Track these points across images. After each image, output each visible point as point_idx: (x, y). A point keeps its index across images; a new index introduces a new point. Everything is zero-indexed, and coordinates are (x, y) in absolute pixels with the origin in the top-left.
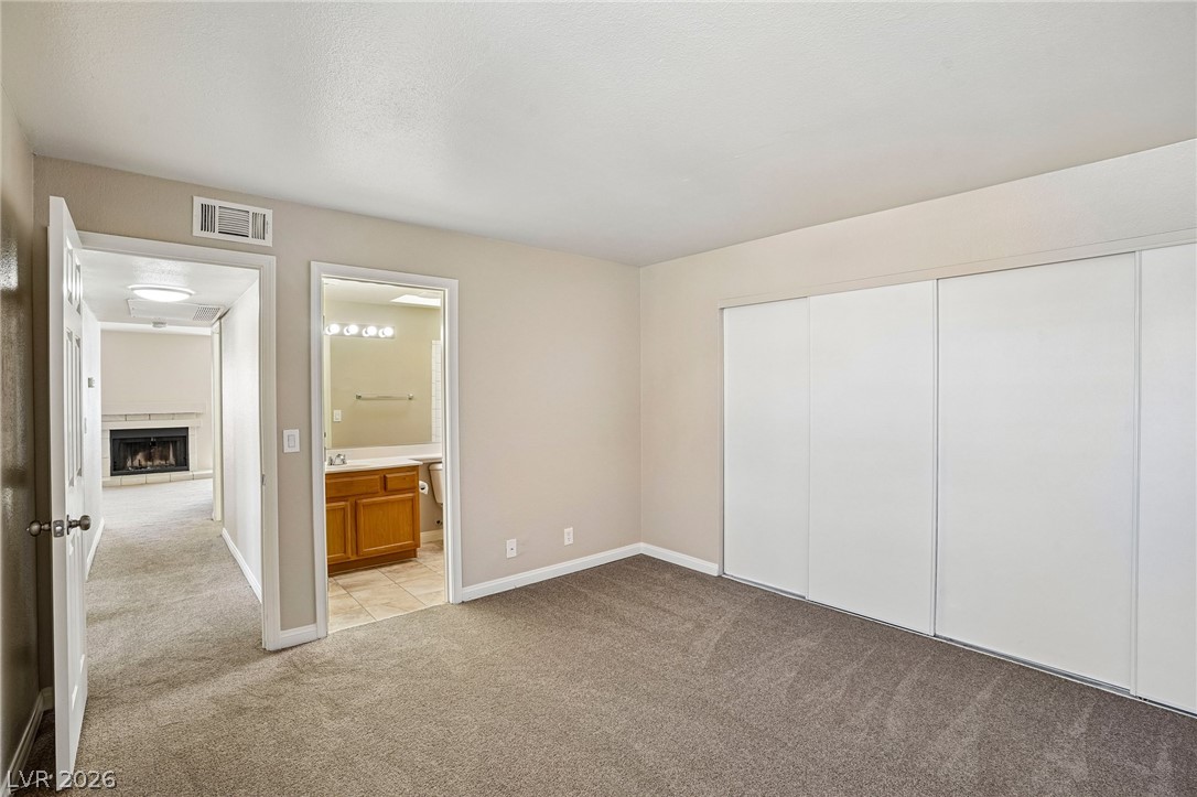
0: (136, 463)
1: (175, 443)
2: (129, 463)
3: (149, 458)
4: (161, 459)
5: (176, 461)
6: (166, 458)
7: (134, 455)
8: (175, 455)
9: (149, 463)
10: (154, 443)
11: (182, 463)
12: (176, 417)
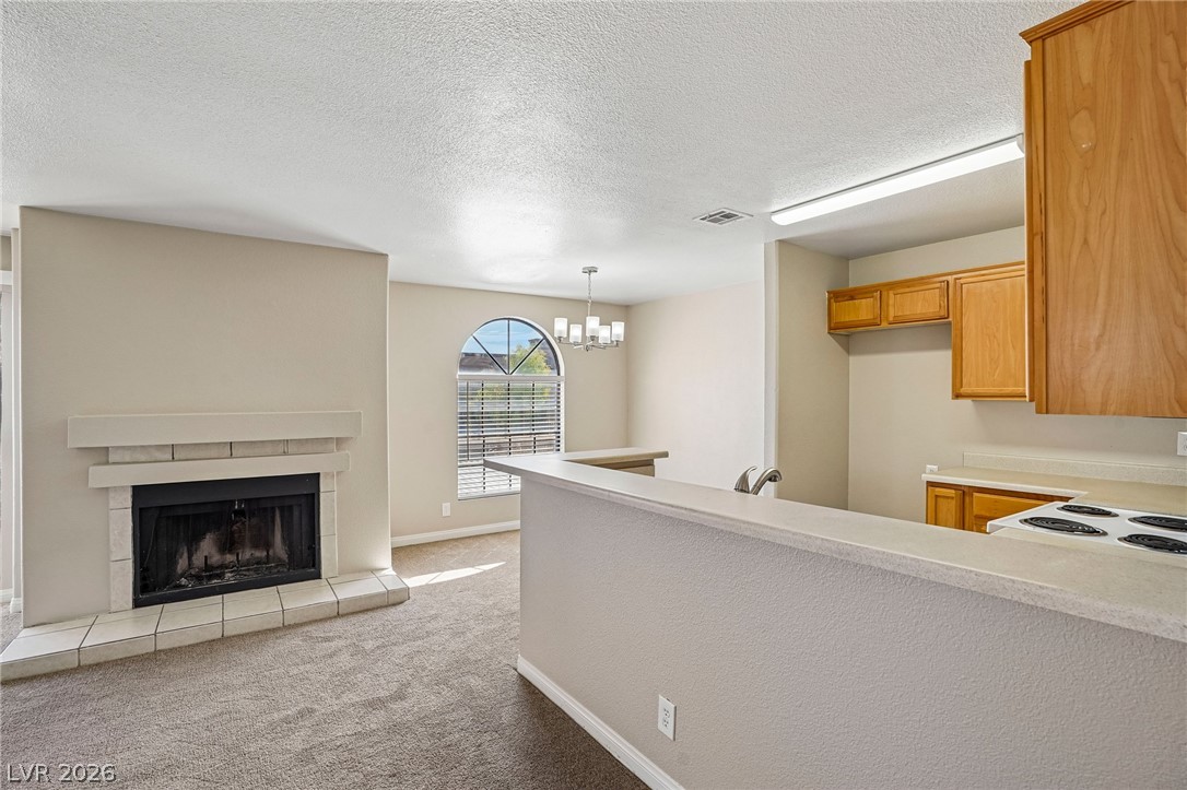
0: (198, 560)
1: (286, 511)
2: (182, 564)
3: (228, 545)
4: (256, 546)
5: (291, 554)
6: (268, 545)
7: (193, 541)
8: (287, 539)
9: (230, 558)
10: (240, 513)
11: (304, 563)
12: (292, 448)
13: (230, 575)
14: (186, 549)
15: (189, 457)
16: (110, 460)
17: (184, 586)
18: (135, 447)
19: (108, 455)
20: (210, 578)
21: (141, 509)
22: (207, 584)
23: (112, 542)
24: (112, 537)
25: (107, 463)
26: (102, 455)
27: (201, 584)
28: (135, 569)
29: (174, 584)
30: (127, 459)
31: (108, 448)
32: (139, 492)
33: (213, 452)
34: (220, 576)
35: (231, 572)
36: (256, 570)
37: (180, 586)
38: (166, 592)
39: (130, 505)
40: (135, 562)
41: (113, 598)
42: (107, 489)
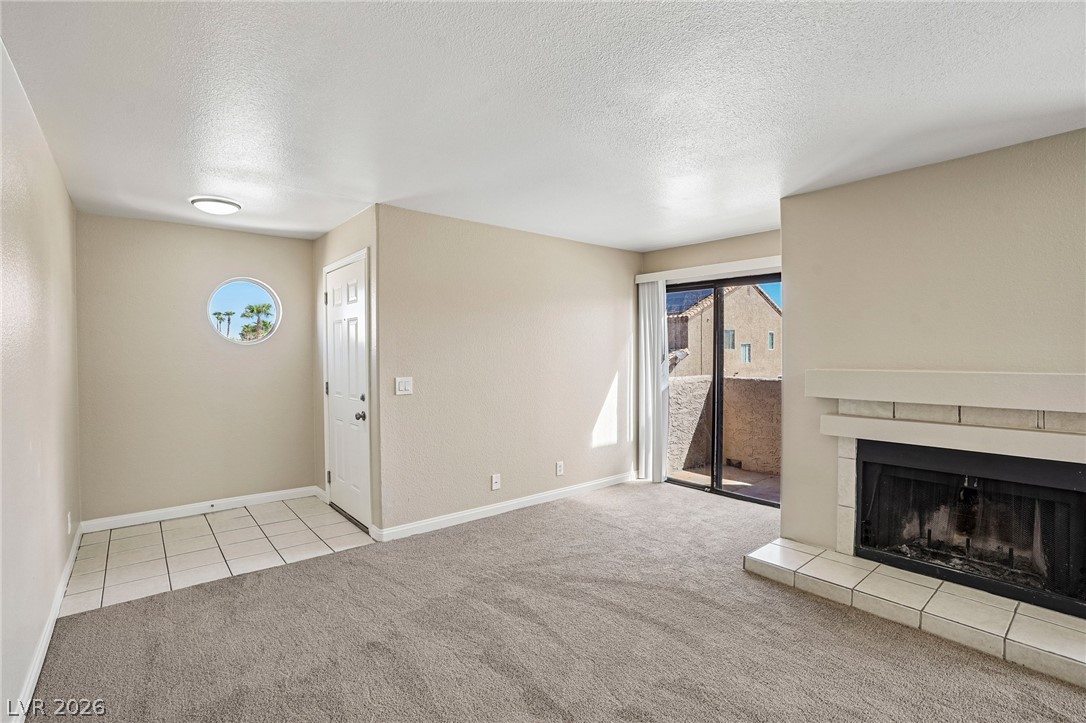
1: (1049, 508)
2: (911, 528)
4: (1004, 539)
5: (1051, 568)
8: (1048, 547)
12: (1051, 423)
13: (958, 561)
14: (916, 514)
15: (910, 417)
16: (840, 412)
17: (905, 554)
18: (860, 401)
19: (837, 407)
20: (935, 556)
21: (864, 463)
22: (927, 560)
23: (839, 487)
24: (839, 483)
25: (837, 414)
26: (833, 405)
27: (921, 558)
28: (857, 518)
29: (894, 547)
30: (853, 412)
31: (838, 399)
32: (863, 445)
33: (938, 416)
34: (947, 558)
35: (961, 559)
36: (993, 569)
37: (899, 552)
38: (884, 552)
39: (854, 456)
40: (857, 512)
41: (839, 539)
42: (837, 437)
